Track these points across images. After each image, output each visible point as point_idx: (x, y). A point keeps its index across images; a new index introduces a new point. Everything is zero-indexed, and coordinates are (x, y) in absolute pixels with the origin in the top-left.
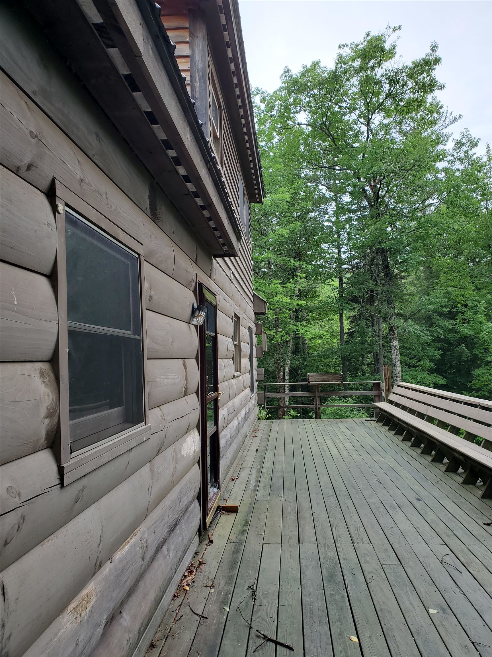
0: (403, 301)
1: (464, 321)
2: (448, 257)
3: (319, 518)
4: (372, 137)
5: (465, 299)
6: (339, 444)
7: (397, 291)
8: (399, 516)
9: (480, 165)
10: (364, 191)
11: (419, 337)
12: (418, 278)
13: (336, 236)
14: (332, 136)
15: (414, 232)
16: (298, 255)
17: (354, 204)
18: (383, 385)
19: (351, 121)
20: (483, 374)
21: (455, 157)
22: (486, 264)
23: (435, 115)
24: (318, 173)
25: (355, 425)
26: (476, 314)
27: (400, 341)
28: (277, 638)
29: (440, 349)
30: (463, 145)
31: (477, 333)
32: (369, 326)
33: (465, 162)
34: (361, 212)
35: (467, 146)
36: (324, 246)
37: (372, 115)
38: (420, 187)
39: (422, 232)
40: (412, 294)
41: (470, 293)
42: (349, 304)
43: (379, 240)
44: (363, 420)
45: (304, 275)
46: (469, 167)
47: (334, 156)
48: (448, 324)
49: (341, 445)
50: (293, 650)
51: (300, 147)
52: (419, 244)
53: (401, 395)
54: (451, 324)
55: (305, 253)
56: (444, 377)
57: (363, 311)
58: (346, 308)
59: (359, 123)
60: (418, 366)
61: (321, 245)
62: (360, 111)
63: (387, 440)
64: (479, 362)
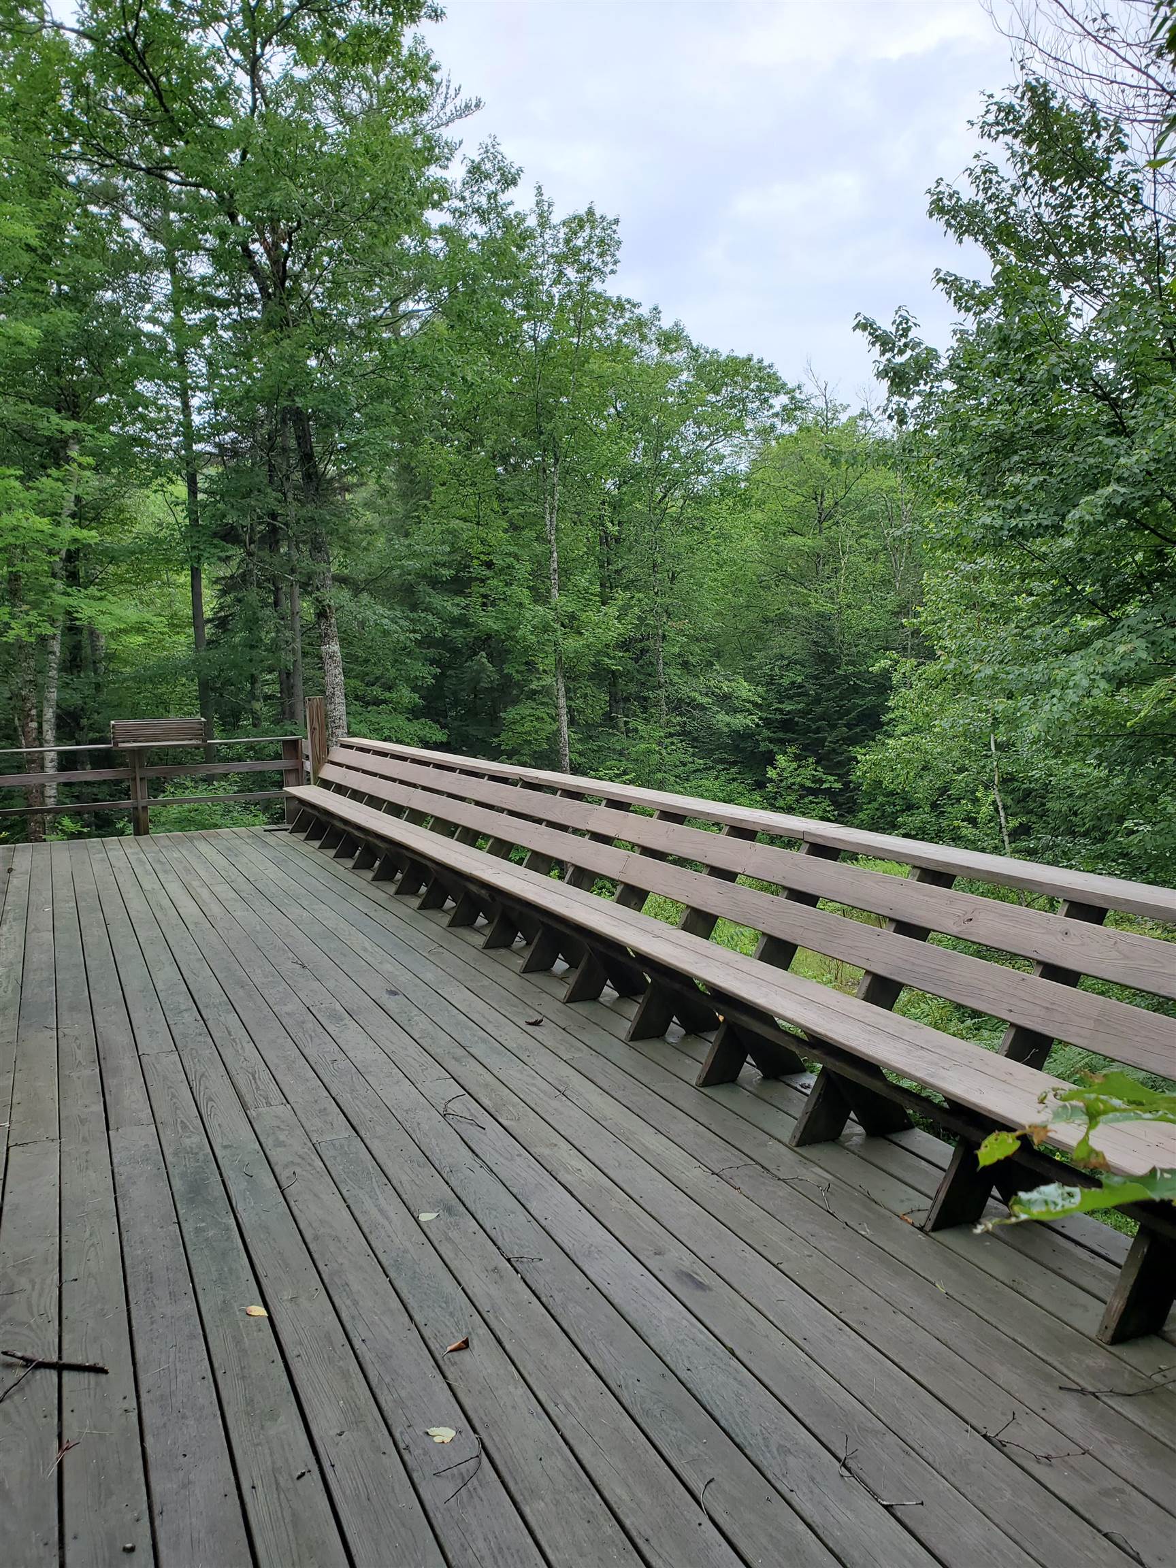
0: (348, 546)
1: (485, 600)
2: (451, 446)
3: (158, 1066)
4: (264, 108)
5: (486, 549)
6: (199, 890)
7: (334, 519)
8: (351, 1035)
9: (521, 234)
10: (249, 254)
11: (386, 633)
12: (383, 491)
13: (174, 364)
14: (153, 80)
15: (372, 376)
16: (71, 404)
17: (221, 285)
18: (307, 747)
19: (204, 51)
20: (523, 718)
21: (468, 202)
22: (532, 471)
23: (422, 85)
24: (119, 181)
25: (238, 842)
26: (511, 584)
27: (345, 642)
28: (60, 1358)
29: (432, 662)
30: (486, 178)
31: (513, 629)
32: (265, 605)
33: (489, 220)
34: (240, 308)
35: (495, 180)
36: (144, 387)
37: (263, 46)
38: (387, 265)
39: (393, 378)
40: (368, 530)
41: (498, 535)
42: (216, 546)
43: (287, 387)
44: (258, 829)
45: (90, 460)
46: (499, 233)
47: (162, 141)
48: (451, 605)
49: (204, 893)
50: (106, 1372)
51: (60, 94)
52: (385, 407)
53: (348, 767)
54: (458, 605)
55: (91, 401)
56: (443, 727)
57: (251, 566)
58: (208, 555)
59: (228, 60)
60: (385, 702)
61: (136, 382)
62: (230, 26)
63: (315, 871)
64: (515, 692)
